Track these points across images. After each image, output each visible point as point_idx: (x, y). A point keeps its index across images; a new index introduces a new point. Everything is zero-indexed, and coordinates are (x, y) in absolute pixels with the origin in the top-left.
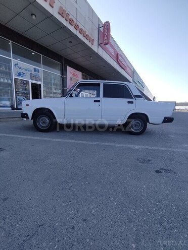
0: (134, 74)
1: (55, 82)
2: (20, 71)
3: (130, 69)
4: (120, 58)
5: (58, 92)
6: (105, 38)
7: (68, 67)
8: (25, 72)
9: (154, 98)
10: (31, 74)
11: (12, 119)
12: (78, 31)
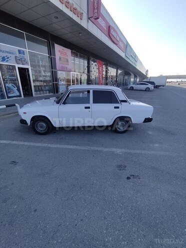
0: (127, 47)
1: (44, 64)
2: (4, 55)
3: (123, 43)
4: (112, 32)
5: (47, 75)
6: (96, 11)
7: (55, 45)
8: (9, 55)
9: (147, 71)
10: (16, 57)
11: (8, 116)
12: (64, 5)
